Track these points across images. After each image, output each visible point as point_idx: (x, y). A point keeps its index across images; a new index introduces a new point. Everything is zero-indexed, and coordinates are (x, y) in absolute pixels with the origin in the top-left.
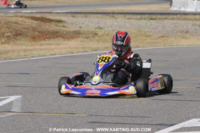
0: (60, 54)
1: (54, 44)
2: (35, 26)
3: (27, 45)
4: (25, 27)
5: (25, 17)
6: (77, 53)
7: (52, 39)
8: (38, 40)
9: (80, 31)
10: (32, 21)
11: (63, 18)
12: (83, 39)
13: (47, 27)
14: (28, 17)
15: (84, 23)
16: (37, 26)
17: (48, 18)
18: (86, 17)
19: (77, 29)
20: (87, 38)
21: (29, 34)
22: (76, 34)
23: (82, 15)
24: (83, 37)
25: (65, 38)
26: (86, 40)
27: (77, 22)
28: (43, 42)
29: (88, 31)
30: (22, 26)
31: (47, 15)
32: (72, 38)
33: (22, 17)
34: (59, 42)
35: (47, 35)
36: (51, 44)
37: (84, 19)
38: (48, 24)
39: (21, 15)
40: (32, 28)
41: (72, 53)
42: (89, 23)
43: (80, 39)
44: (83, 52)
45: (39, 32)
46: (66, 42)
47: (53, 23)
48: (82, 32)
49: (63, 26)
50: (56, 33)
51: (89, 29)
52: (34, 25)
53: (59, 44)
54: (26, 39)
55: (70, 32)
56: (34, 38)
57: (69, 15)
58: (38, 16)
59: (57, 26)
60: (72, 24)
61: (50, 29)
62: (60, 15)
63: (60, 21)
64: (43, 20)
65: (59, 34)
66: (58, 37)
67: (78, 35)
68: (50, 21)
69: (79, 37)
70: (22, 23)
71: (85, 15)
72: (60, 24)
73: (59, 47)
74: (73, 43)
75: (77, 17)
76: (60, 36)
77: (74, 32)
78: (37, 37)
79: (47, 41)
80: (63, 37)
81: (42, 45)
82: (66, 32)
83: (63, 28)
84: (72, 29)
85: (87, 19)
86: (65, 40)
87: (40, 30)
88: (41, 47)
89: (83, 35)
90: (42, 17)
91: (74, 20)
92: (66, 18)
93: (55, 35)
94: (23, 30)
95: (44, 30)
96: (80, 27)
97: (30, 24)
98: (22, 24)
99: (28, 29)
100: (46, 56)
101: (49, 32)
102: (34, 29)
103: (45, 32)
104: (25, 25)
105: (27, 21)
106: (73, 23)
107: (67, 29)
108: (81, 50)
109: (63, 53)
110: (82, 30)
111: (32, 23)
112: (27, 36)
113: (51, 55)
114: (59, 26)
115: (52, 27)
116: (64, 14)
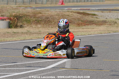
0: (94, 35)
1: (91, 28)
2: (80, 18)
3: (75, 29)
4: (73, 18)
5: (73, 12)
6: (104, 33)
7: (89, 25)
8: (81, 26)
9: (106, 20)
10: (78, 14)
11: (96, 13)
12: (108, 25)
13: (87, 18)
14: (75, 12)
15: (108, 16)
16: (81, 18)
17: (87, 13)
18: (110, 12)
19: (104, 19)
20: (110, 25)
21: (76, 22)
22: (104, 23)
24: (108, 24)
25: (97, 25)
26: (110, 26)
27: (104, 15)
28: (84, 27)
29: (111, 21)
30: (72, 17)
31: (87, 11)
32: (101, 24)
33: (71, 12)
34: (93, 27)
35: (86, 23)
36: (89, 28)
37: (109, 13)
38: (87, 16)
39: (71, 11)
40: (77, 18)
41: (101, 34)
42: (112, 16)
43: (106, 25)
44: (108, 33)
45: (82, 21)
46: (97, 27)
47: (90, 16)
48: (107, 21)
49: (96, 18)
50: (92, 21)
51: (111, 20)
52: (79, 17)
53: (93, 28)
54: (74, 25)
55: (100, 21)
56: (79, 25)
57: (100, 11)
58: (81, 11)
59: (92, 17)
60: (101, 16)
61: (88, 19)
62: (94, 11)
63: (95, 15)
64: (84, 14)
65: (93, 23)
66: (93, 24)
67: (105, 23)
68: (88, 14)
70: (72, 15)
71: (109, 11)
72: (94, 17)
73: (93, 30)
74: (102, 28)
75: (104, 12)
76: (94, 23)
77: (102, 21)
78: (80, 24)
79: (86, 27)
80: (96, 24)
81: (83, 29)
82: (98, 21)
83: (96, 19)
84: (101, 19)
85: (111, 14)
87: (82, 20)
88: (82, 30)
89: (108, 23)
90: (84, 12)
91: (103, 14)
92: (98, 13)
93: (91, 23)
94: (72, 20)
95: (85, 20)
96: (106, 18)
97: (77, 16)
98: (72, 16)
99: (75, 19)
100: (86, 35)
101: (88, 21)
102: (79, 19)
103: (85, 21)
104: (73, 17)
105: (75, 15)
107: (98, 19)
108: (107, 32)
109: (96, 33)
110: (107, 20)
111: (78, 16)
112: (74, 23)
113: (89, 35)
114: (94, 18)
115: (90, 18)
116: (97, 11)
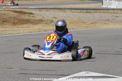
1: (26, 27)
2: (16, 16)
3: (10, 28)
4: (9, 16)
5: (10, 11)
7: (25, 24)
8: (16, 25)
9: (43, 19)
10: (14, 13)
11: (33, 12)
12: (44, 24)
13: (23, 17)
14: (12, 11)
15: (45, 15)
16: (17, 16)
17: (24, 11)
18: (47, 11)
19: (41, 18)
20: (47, 24)
21: (11, 21)
22: (40, 21)
23: (46, 10)
24: (44, 23)
25: (33, 23)
28: (20, 26)
29: (48, 20)
30: (8, 16)
31: (24, 9)
32: (37, 23)
33: (8, 11)
34: (29, 26)
35: (22, 22)
36: (24, 27)
37: (46, 12)
38: (23, 15)
40: (13, 17)
42: (49, 15)
43: (42, 24)
44: (38, 32)
45: (18, 20)
47: (27, 14)
48: (44, 20)
49: (33, 17)
50: (28, 20)
51: (48, 18)
52: (15, 16)
53: (29, 27)
54: (10, 24)
55: (37, 20)
56: (14, 24)
57: (37, 10)
58: (19, 10)
59: (29, 16)
60: (38, 15)
61: (24, 18)
62: (32, 10)
63: (31, 14)
64: (21, 12)
65: (29, 21)
66: (29, 23)
68: (25, 13)
69: (42, 23)
71: (47, 10)
72: (31, 15)
73: (29, 29)
74: (37, 27)
75: (42, 11)
76: (30, 22)
77: (39, 20)
78: (16, 23)
79: (22, 26)
80: (32, 23)
81: (18, 28)
82: (34, 20)
83: (32, 18)
84: (38, 18)
85: (49, 12)
86: (33, 25)
87: (18, 19)
89: (45, 22)
90: (21, 11)
91: (40, 13)
92: (35, 11)
94: (8, 19)
95: (21, 19)
96: (43, 17)
97: (12, 15)
98: (8, 15)
99: (11, 18)
101: (24, 20)
102: (15, 18)
103: (21, 20)
105: (11, 13)
107: (35, 18)
111: (14, 14)
112: (10, 22)
114: (30, 16)
115: (26, 17)
116: (35, 9)
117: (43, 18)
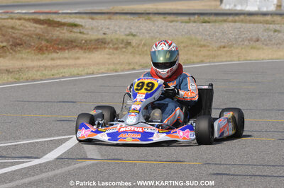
1: (71, 58)
2: (41, 33)
3: (32, 60)
4: (26, 33)
5: (25, 19)
7: (67, 51)
8: (46, 52)
9: (104, 39)
10: (35, 25)
11: (78, 21)
12: (111, 51)
13: (58, 33)
14: (29, 20)
15: (108, 28)
16: (43, 32)
17: (57, 20)
18: (110, 19)
19: (101, 36)
20: (117, 49)
21: (33, 44)
23: (104, 16)
24: (110, 48)
25: (85, 49)
26: (115, 52)
27: (98, 26)
28: (55, 55)
29: (117, 39)
30: (23, 32)
32: (94, 48)
33: (20, 19)
34: (77, 55)
35: (58, 45)
36: (67, 59)
37: (108, 22)
38: (58, 29)
39: (18, 16)
40: (35, 35)
41: (116, 72)
42: (117, 28)
43: (107, 50)
44: (129, 69)
45: (47, 41)
46: (87, 55)
47: (65, 28)
48: (108, 40)
49: (80, 33)
50: (72, 41)
51: (117, 36)
52: (38, 31)
53: (78, 58)
54: (29, 50)
55: (91, 41)
56: (40, 50)
58: (42, 17)
59: (71, 32)
60: (92, 29)
61: (62, 36)
63: (75, 25)
64: (50, 23)
65: (74, 44)
66: (74, 47)
67: (103, 45)
68: (60, 25)
69: (105, 48)
70: (21, 27)
72: (75, 30)
74: (97, 56)
75: (97, 19)
76: (77, 46)
77: (96, 40)
78: (45, 48)
79: (60, 54)
80: (81, 48)
81: (53, 59)
82: (86, 41)
83: (80, 35)
84: (94, 35)
85: (113, 22)
86: (85, 52)
87: (47, 38)
89: (111, 45)
90: (49, 20)
91: (95, 23)
92: (82, 20)
93: (70, 45)
94: (24, 38)
95: (54, 38)
96: (104, 34)
97: (33, 29)
98: (22, 30)
99: (31, 37)
101: (61, 40)
102: (39, 37)
103: (56, 40)
104: (26, 31)
105: (27, 25)
106: (94, 28)
107: (85, 36)
110: (108, 38)
111: (36, 28)
112: (30, 46)
114: (75, 32)
115: (65, 34)
117: (104, 36)
